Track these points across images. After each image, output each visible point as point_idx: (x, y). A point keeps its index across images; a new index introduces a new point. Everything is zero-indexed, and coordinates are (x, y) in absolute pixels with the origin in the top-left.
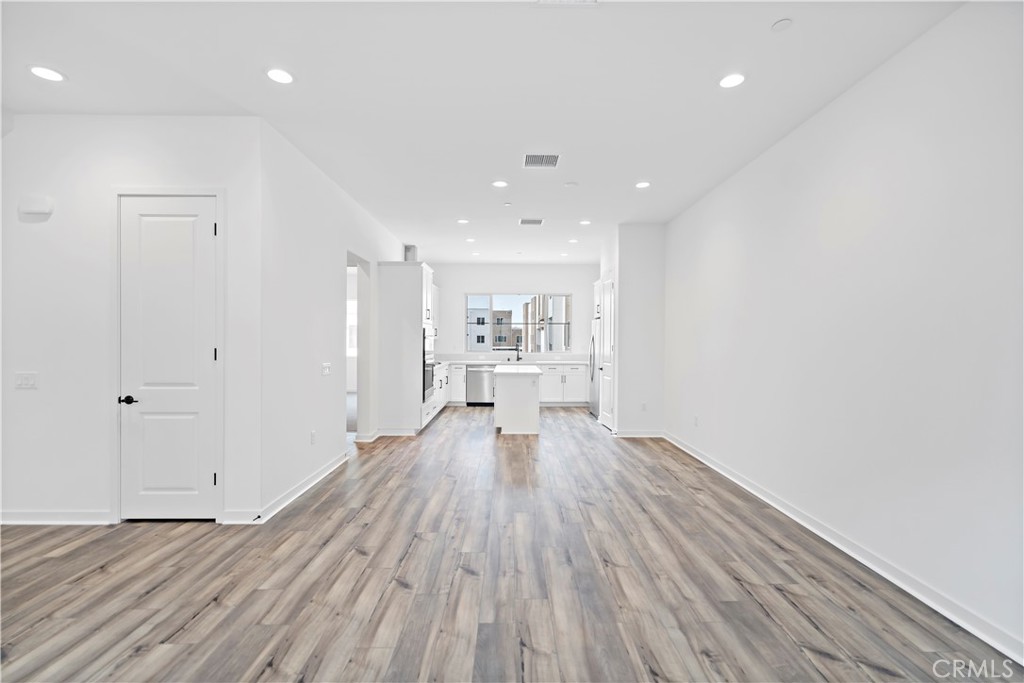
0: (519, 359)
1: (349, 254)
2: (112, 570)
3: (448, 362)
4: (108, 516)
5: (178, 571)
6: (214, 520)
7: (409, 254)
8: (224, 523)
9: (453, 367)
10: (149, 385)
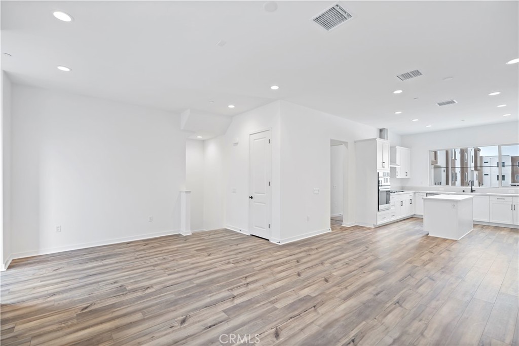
0: (472, 191)
1: (332, 141)
2: (239, 245)
3: (414, 192)
4: (247, 232)
5: (251, 250)
6: (269, 240)
7: (383, 133)
8: (271, 242)
9: (417, 194)
10: (255, 193)
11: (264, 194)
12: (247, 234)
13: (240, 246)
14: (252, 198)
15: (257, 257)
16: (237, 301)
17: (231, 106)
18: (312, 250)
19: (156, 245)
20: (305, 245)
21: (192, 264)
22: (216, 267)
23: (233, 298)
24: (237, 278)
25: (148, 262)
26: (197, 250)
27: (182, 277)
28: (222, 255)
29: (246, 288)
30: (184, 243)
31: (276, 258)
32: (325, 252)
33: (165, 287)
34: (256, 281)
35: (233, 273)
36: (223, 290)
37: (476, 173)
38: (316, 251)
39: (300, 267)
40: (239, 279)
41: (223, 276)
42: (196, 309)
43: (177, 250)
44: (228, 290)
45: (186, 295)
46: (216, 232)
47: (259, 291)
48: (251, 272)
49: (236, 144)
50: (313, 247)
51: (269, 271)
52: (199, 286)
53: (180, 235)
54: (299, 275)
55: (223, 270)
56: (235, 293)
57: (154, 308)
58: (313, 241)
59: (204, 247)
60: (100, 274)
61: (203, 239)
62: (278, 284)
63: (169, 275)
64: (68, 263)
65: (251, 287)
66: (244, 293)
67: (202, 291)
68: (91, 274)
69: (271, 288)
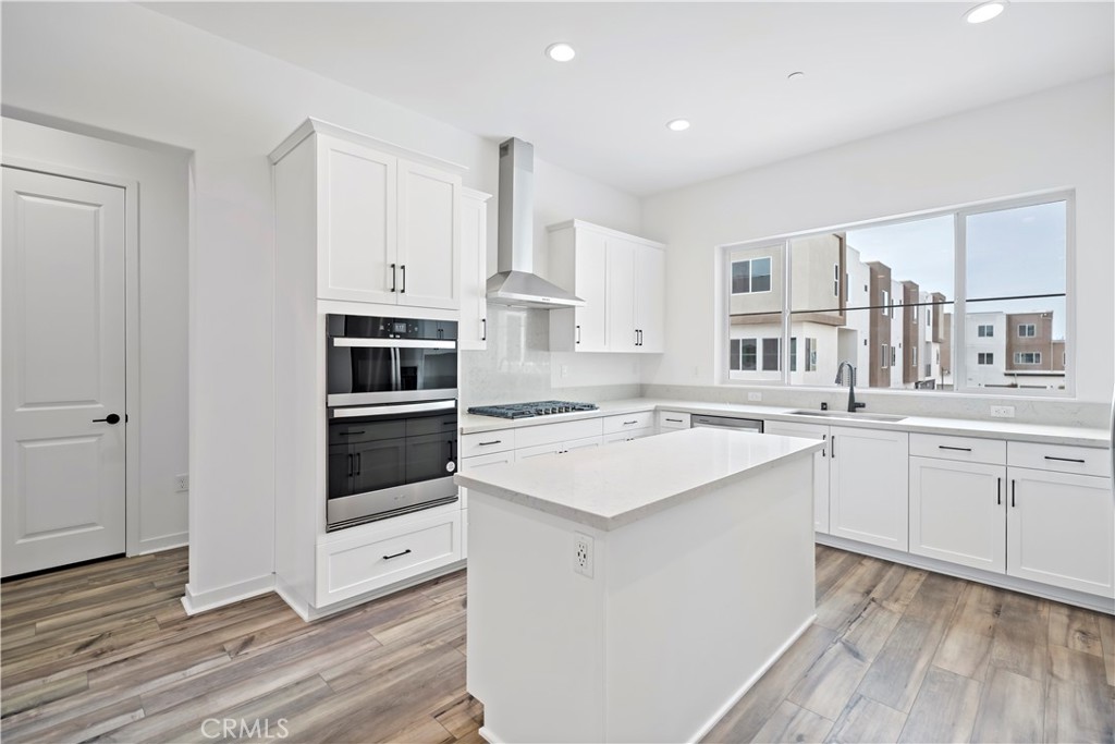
0: (854, 406)
3: (651, 406)
9: (664, 416)
37: (935, 348)
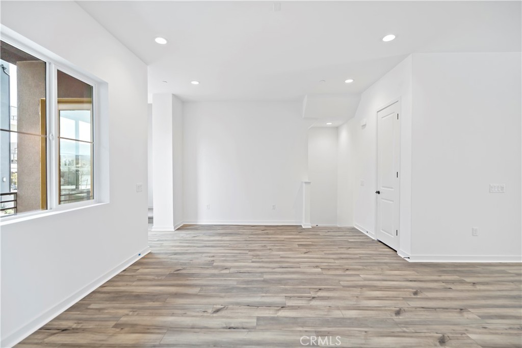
2: (350, 249)
4: (373, 236)
6: (396, 251)
8: (399, 255)
10: (383, 187)
11: (392, 188)
12: (373, 238)
13: (351, 251)
14: (379, 192)
15: (359, 270)
16: (283, 314)
17: (349, 81)
18: (462, 282)
19: (271, 232)
20: (455, 272)
21: (282, 257)
22: (300, 267)
23: (282, 307)
24: (309, 287)
25: (250, 245)
26: (299, 245)
27: (260, 267)
28: (319, 256)
29: (306, 302)
30: (296, 235)
31: (384, 278)
32: (487, 293)
33: (238, 273)
34: (328, 298)
35: (310, 279)
36: (281, 295)
38: (470, 287)
39: (409, 303)
40: (310, 289)
41: (297, 279)
42: (238, 304)
43: (283, 241)
44: (286, 297)
45: (245, 286)
46: (339, 229)
47: (318, 312)
48: (331, 285)
49: (364, 126)
50: (468, 280)
51: (357, 292)
52: (265, 281)
53: (301, 226)
54: (398, 313)
55: (304, 273)
56: (290, 303)
57: (212, 288)
58: (479, 269)
59: (311, 243)
60: (212, 246)
61: (319, 234)
62: (353, 314)
63: (253, 262)
64: (204, 234)
65: (314, 303)
66: (299, 307)
67: (261, 288)
68: (207, 245)
69: (337, 314)
